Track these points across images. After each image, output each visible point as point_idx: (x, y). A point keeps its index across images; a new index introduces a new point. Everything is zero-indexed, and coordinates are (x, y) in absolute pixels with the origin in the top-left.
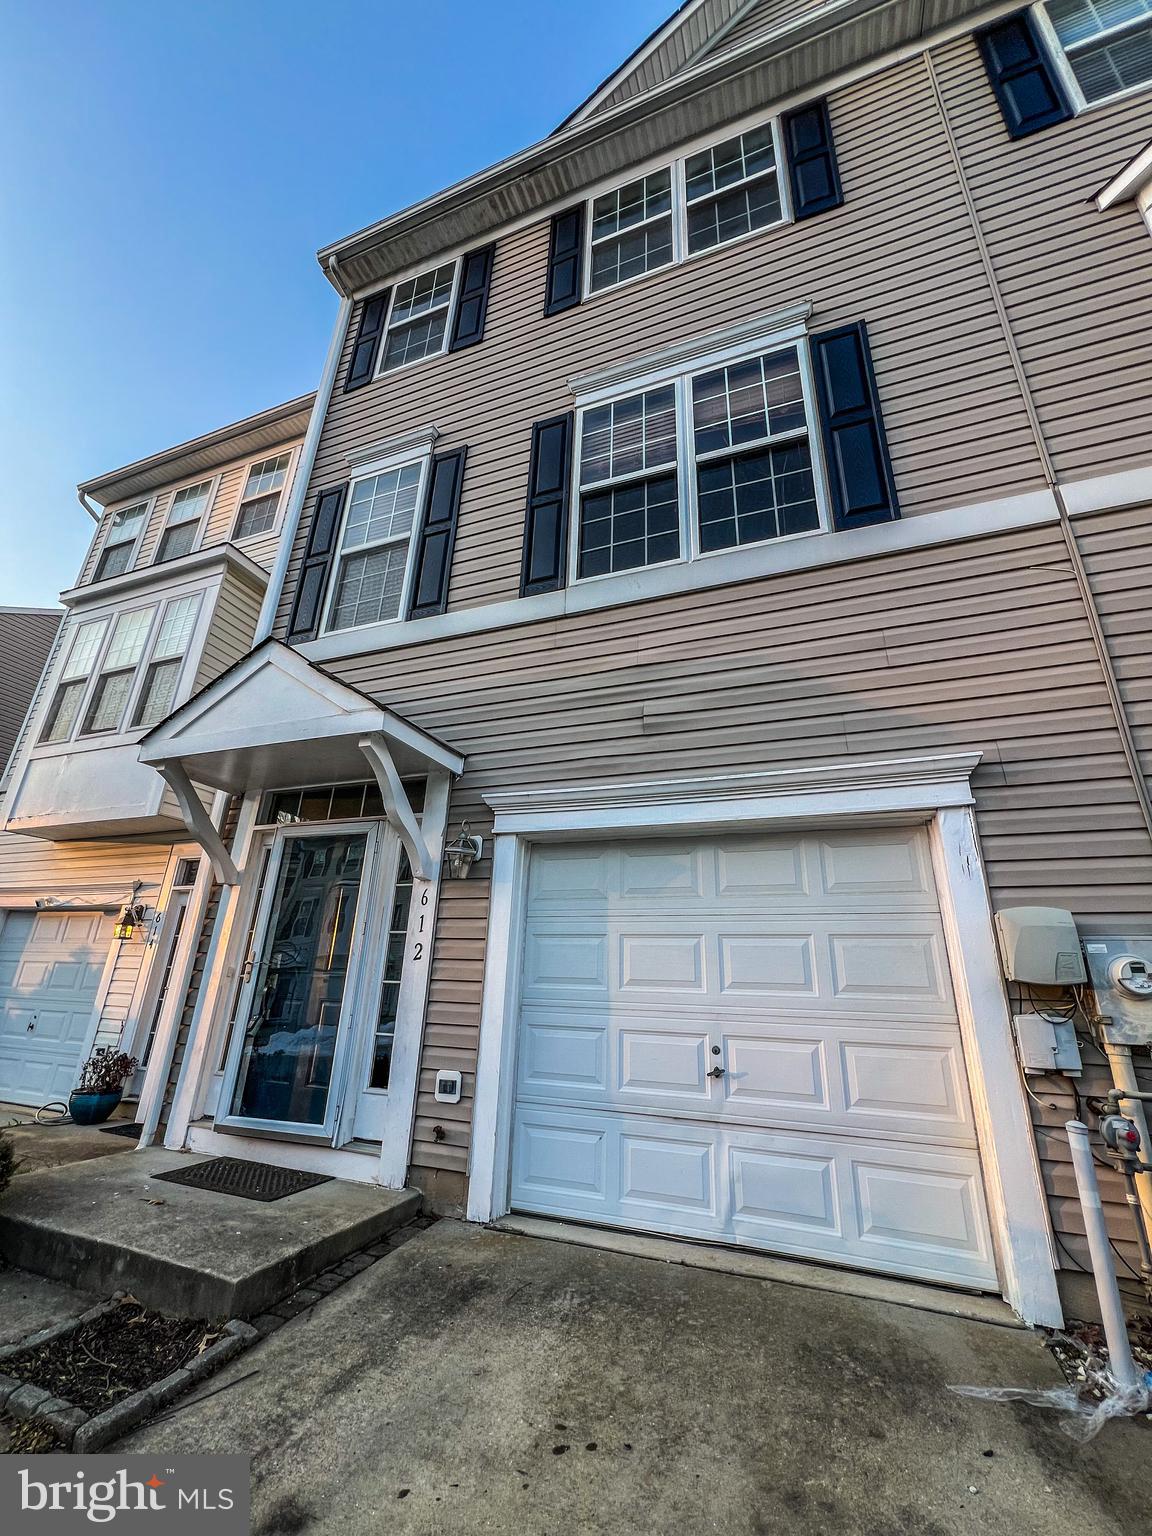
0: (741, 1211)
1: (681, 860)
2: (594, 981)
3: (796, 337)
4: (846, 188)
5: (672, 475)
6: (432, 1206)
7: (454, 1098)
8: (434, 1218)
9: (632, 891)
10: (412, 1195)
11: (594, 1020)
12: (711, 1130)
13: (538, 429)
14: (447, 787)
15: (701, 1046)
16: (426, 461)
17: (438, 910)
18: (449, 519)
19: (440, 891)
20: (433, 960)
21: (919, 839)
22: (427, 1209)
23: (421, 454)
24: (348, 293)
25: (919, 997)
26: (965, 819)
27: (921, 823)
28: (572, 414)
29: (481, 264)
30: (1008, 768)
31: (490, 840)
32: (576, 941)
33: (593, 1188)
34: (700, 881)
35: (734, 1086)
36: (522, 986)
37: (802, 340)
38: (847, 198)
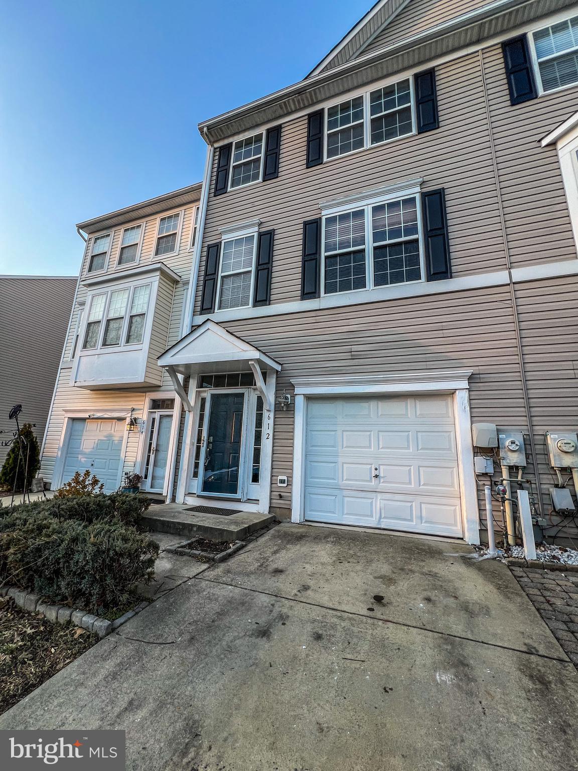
0: (383, 518)
1: (364, 405)
2: (333, 446)
3: (415, 192)
4: (441, 119)
5: (363, 251)
6: (279, 519)
7: (285, 485)
8: (280, 522)
9: (346, 415)
10: (270, 516)
11: (332, 459)
12: (374, 494)
13: (306, 224)
14: (275, 376)
15: (371, 469)
16: (256, 235)
17: (274, 421)
18: (269, 263)
19: (275, 415)
20: (274, 439)
21: (449, 399)
22: (277, 520)
23: (253, 231)
24: (212, 143)
25: (445, 452)
26: (465, 394)
27: (452, 393)
28: (320, 219)
29: (275, 135)
30: (481, 376)
31: (293, 396)
32: (326, 433)
33: (334, 513)
34: (372, 413)
35: (382, 480)
36: (306, 448)
37: (418, 194)
38: (441, 124)
